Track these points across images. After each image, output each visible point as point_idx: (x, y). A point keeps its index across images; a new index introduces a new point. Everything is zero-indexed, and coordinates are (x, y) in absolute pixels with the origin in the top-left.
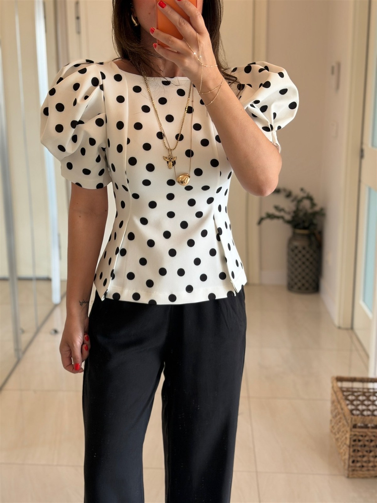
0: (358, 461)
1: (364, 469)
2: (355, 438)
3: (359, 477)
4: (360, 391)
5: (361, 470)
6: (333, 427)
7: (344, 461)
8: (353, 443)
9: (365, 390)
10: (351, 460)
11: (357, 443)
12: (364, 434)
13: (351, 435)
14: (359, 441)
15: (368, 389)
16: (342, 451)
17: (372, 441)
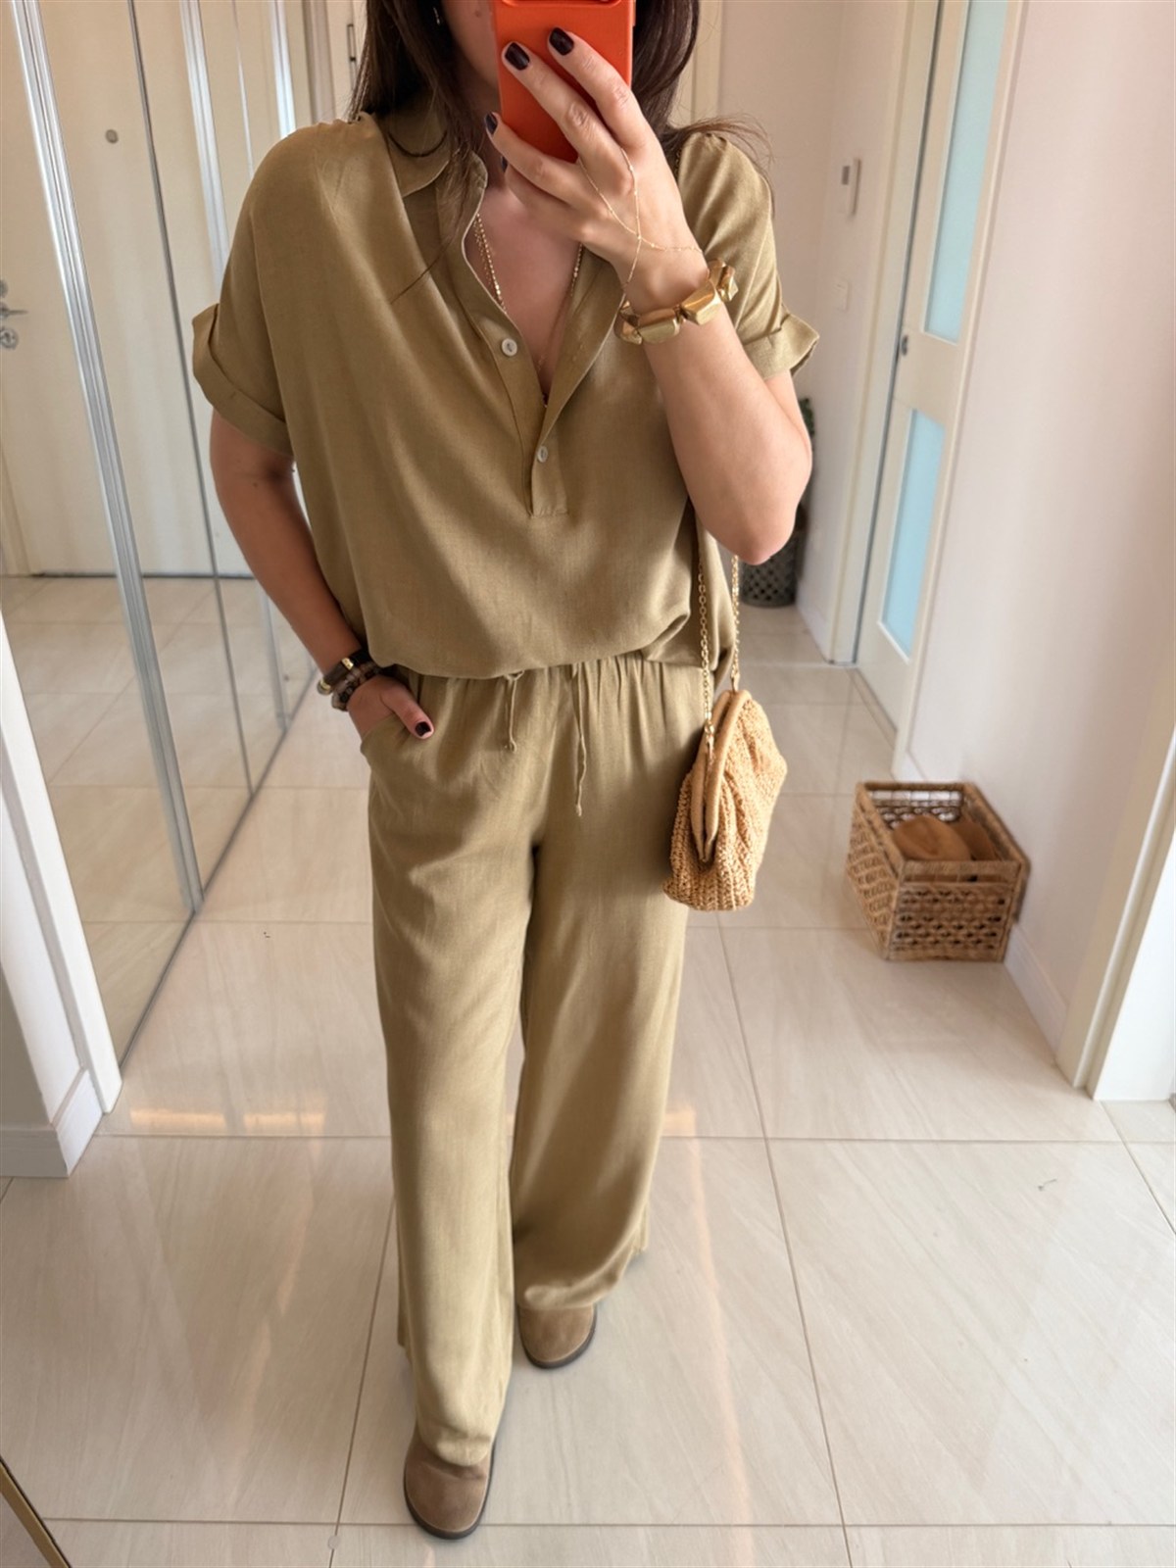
0: (907, 935)
1: (918, 947)
2: (906, 897)
3: (908, 960)
4: (905, 806)
5: (912, 949)
6: (855, 868)
7: (882, 934)
8: (903, 906)
9: (915, 804)
10: (897, 932)
11: (909, 905)
12: (923, 891)
13: (900, 892)
14: (914, 901)
15: (920, 802)
16: (876, 914)
17: (936, 901)
